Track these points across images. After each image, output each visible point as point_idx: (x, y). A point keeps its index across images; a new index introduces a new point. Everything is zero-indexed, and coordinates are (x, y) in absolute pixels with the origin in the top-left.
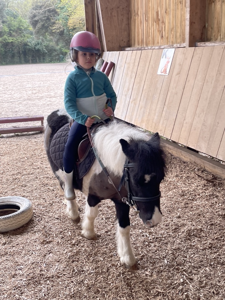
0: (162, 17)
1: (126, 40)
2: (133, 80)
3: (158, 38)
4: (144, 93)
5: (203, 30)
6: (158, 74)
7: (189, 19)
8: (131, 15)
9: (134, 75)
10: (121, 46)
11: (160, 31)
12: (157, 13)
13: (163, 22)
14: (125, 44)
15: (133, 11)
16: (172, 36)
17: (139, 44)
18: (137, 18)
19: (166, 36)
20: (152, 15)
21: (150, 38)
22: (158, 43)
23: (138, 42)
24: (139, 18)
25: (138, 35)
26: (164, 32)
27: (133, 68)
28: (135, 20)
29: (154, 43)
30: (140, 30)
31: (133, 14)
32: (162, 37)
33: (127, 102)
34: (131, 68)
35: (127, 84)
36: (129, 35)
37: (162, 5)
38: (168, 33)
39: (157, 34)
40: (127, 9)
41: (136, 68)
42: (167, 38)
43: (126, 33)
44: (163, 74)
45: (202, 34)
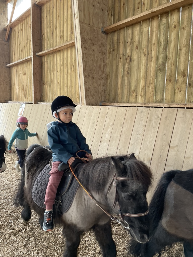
0: (25, 88)
1: (9, 97)
2: (7, 118)
3: (24, 98)
4: (12, 125)
5: (41, 96)
6: (18, 115)
7: (33, 91)
8: (12, 85)
9: (8, 115)
10: (6, 100)
11: (25, 95)
12: (23, 85)
13: (25, 90)
14: (9, 99)
15: (13, 83)
16: (29, 97)
17: (15, 100)
18: (14, 87)
19: (27, 97)
20: (21, 86)
21: (20, 97)
22: (24, 100)
23: (15, 99)
24: (15, 87)
25: (15, 96)
26: (26, 95)
27: (8, 112)
28: (13, 88)
29: (22, 100)
30: (16, 93)
31: (13, 85)
32: (25, 97)
33: (4, 130)
34: (7, 112)
35: (5, 120)
36: (11, 95)
37: (25, 82)
38: (28, 96)
39: (23, 96)
40: (10, 82)
41: (9, 112)
42: (28, 98)
43: (9, 94)
44: (20, 115)
45: (41, 98)
